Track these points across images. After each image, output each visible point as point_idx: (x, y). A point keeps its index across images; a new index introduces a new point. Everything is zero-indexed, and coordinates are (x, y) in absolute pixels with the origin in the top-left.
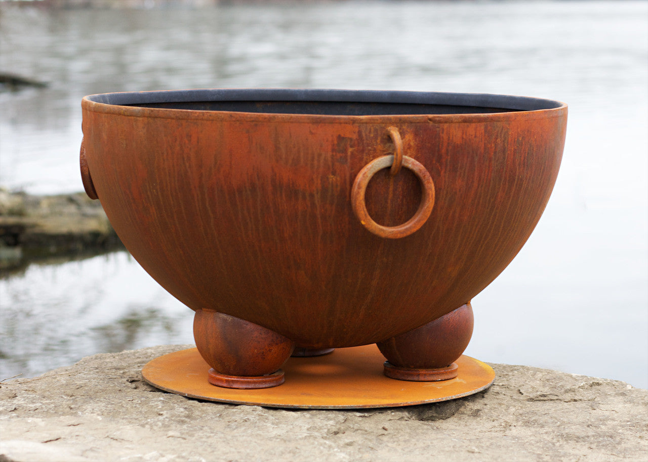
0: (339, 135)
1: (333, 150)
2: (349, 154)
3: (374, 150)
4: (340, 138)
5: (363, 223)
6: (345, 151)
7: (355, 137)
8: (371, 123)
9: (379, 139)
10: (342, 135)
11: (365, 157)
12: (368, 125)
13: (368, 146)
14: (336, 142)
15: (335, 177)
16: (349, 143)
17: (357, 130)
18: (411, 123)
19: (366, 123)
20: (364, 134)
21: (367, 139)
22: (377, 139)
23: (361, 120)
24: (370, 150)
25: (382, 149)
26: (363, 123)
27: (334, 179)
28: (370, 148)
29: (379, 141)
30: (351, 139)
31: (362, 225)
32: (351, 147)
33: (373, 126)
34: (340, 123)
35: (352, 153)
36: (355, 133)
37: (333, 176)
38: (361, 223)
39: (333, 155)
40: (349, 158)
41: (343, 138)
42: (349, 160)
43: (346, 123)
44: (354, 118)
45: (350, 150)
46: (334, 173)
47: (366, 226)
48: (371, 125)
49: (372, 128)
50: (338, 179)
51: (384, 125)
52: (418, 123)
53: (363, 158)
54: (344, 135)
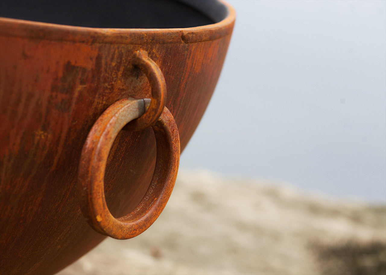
0: (69, 63)
1: (54, 88)
2: (76, 94)
3: (110, 89)
4: (69, 68)
5: (99, 219)
6: (70, 90)
7: (90, 66)
8: (117, 43)
9: (122, 69)
10: (73, 63)
11: (96, 100)
12: (112, 46)
13: (105, 81)
14: (60, 74)
15: (46, 134)
16: (80, 76)
17: (95, 54)
18: (164, 43)
19: (111, 43)
20: (103, 62)
21: (106, 71)
22: (119, 71)
23: (105, 36)
24: (107, 88)
25: (121, 87)
26: (106, 43)
27: (43, 137)
28: (106, 84)
29: (120, 74)
30: (84, 70)
31: (98, 222)
32: (82, 83)
33: (118, 48)
34: (74, 41)
35: (80, 93)
36: (91, 59)
37: (42, 132)
38: (96, 220)
39: (51, 96)
40: (74, 101)
41: (74, 67)
42: (73, 106)
43: (83, 42)
44: (96, 33)
45: (79, 88)
46: (45, 129)
47: (102, 224)
48: (116, 46)
49: (116, 52)
50: (50, 136)
51: (132, 46)
52: (171, 43)
53: (94, 101)
54: (76, 62)
